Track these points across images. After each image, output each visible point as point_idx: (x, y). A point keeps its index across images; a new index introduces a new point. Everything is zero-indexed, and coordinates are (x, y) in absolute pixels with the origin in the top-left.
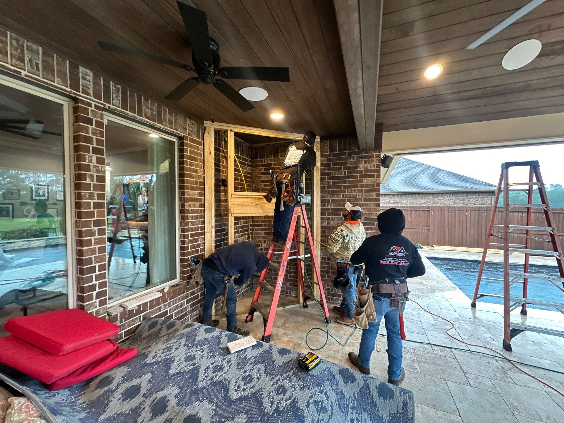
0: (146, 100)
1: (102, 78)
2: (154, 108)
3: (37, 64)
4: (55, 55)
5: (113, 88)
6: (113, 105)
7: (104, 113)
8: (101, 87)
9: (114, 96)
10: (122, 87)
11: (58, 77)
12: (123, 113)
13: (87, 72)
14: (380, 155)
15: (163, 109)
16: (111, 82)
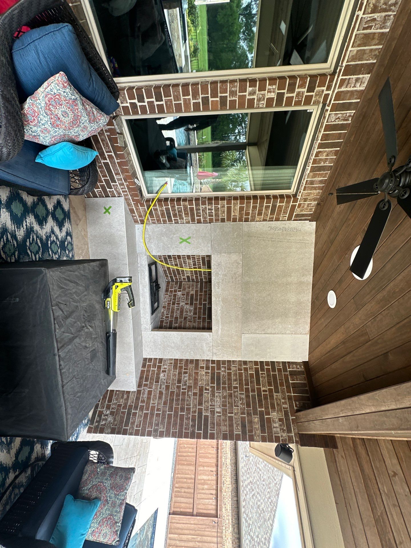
0: (336, 153)
1: (359, 100)
2: (328, 163)
3: (370, 27)
4: (381, 47)
5: (348, 114)
6: (329, 114)
7: (321, 105)
8: (348, 100)
9: (339, 115)
10: (350, 124)
11: (358, 51)
12: (322, 127)
13: (364, 83)
14: (293, 443)
15: (327, 173)
16: (354, 111)
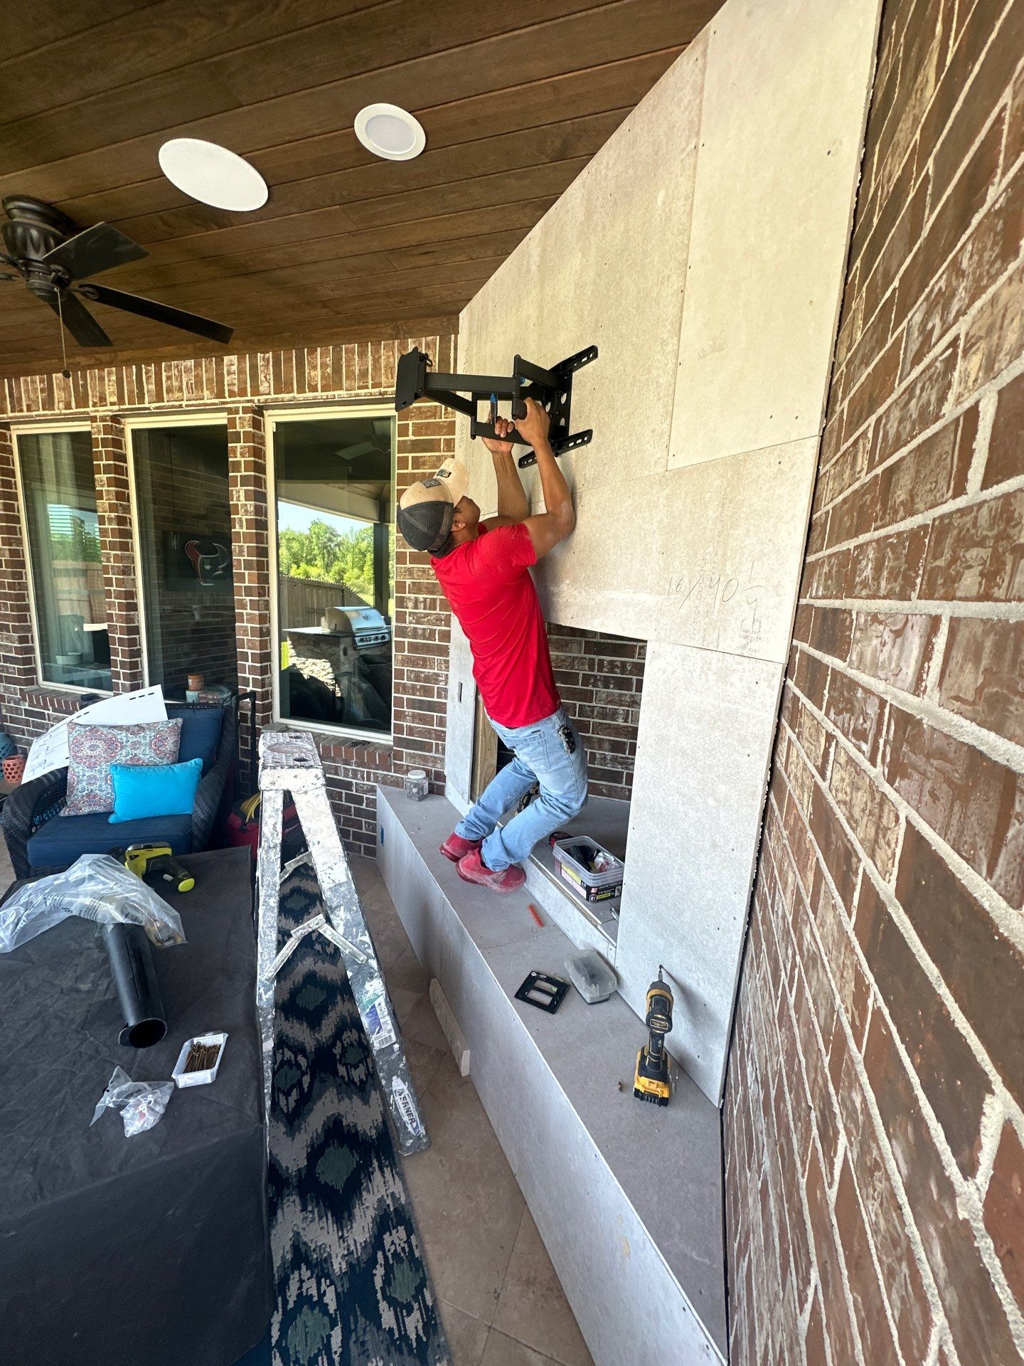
0: (313, 352)
1: (247, 356)
3: (192, 385)
4: (203, 360)
8: (247, 373)
9: (263, 376)
10: (273, 352)
11: (206, 389)
12: (277, 400)
13: (231, 361)
16: (258, 355)
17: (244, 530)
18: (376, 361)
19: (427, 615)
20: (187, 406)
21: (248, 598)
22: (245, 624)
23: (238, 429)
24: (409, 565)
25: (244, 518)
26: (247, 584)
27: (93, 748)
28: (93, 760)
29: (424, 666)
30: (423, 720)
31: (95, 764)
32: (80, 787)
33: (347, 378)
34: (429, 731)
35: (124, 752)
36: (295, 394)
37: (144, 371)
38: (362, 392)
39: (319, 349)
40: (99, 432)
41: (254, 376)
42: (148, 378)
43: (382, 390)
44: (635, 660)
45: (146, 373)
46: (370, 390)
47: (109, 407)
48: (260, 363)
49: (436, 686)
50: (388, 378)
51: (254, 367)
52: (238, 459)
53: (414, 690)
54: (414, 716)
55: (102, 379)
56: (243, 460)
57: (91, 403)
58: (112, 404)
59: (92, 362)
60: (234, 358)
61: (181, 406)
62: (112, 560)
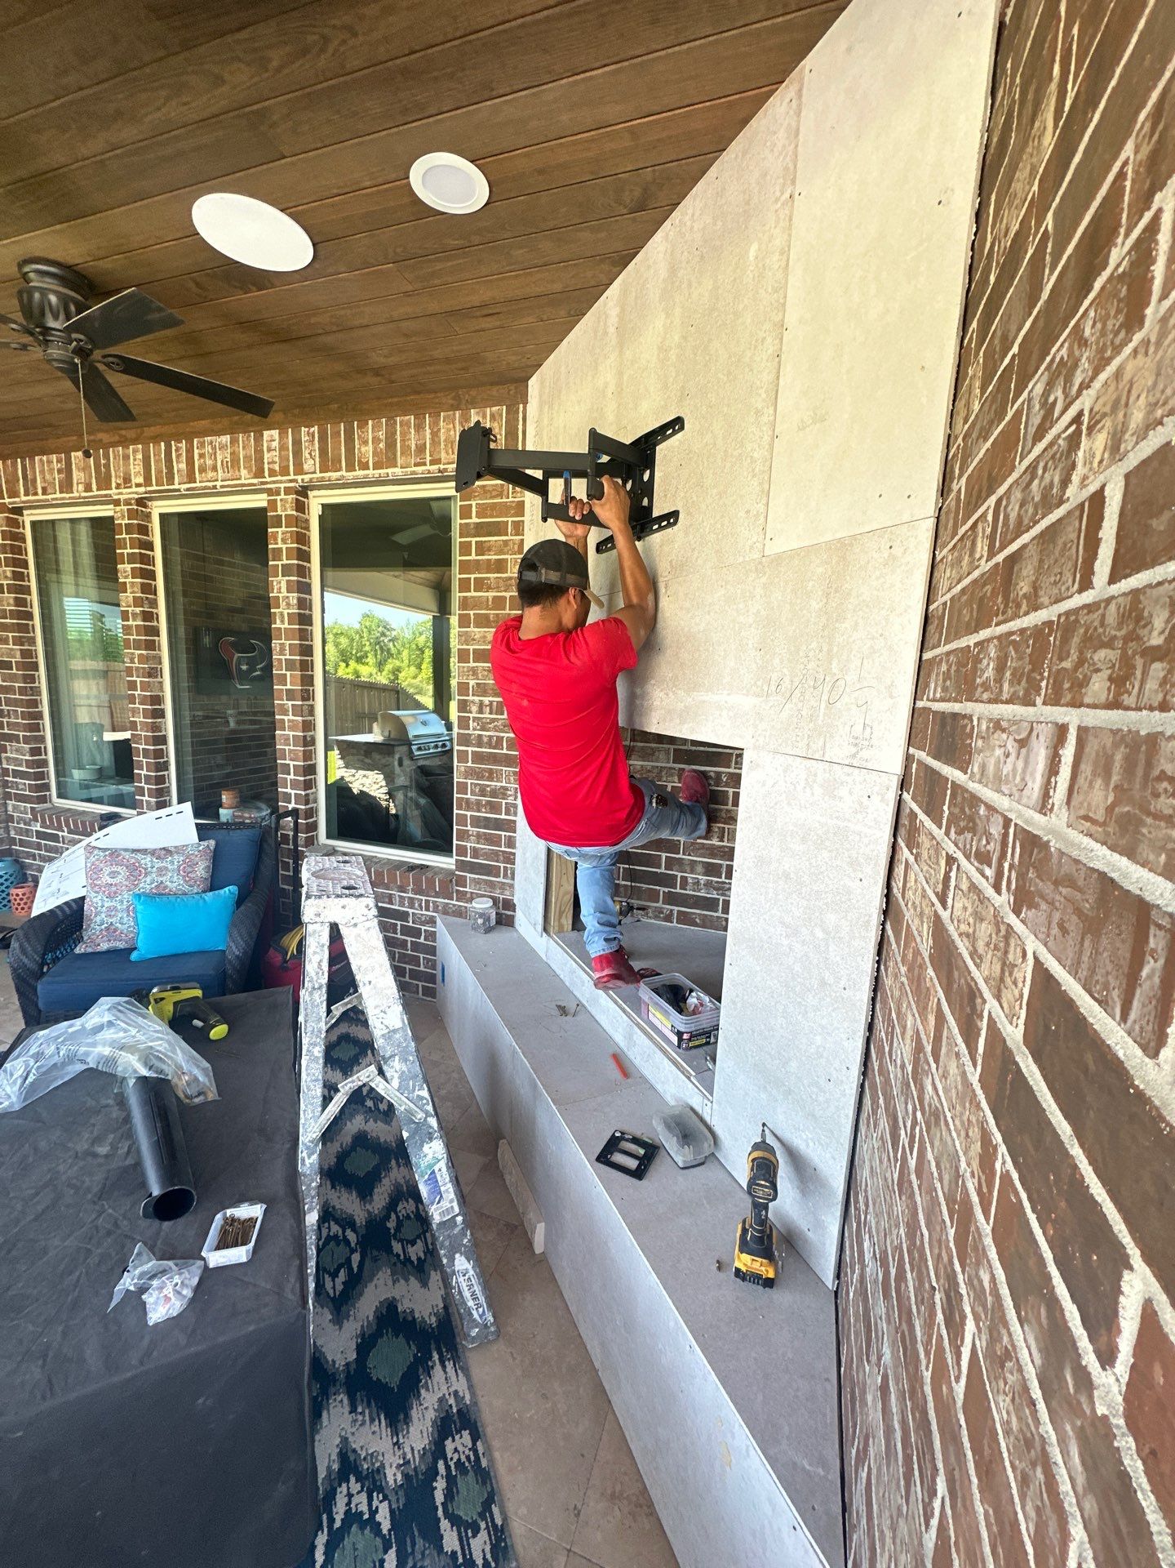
17: (286, 625)
18: (435, 434)
19: (493, 720)
20: (222, 487)
21: (290, 703)
22: (286, 732)
23: (279, 513)
24: (472, 664)
25: (286, 612)
26: (289, 687)
27: (113, 874)
28: (114, 889)
29: (490, 779)
30: (491, 840)
31: (115, 893)
32: (98, 919)
33: (402, 454)
34: (496, 853)
35: (148, 879)
36: (343, 473)
37: (174, 448)
38: (420, 469)
39: (370, 422)
40: (123, 517)
41: (298, 453)
42: (178, 456)
43: (442, 467)
44: (731, 770)
45: (177, 450)
46: (428, 467)
47: (134, 489)
48: (304, 438)
49: (504, 802)
50: (447, 453)
51: (297, 443)
52: (280, 546)
53: (478, 806)
54: (479, 836)
55: (126, 457)
56: (284, 546)
57: (114, 485)
58: (138, 485)
59: (117, 438)
60: (275, 433)
61: (215, 487)
62: (136, 660)
